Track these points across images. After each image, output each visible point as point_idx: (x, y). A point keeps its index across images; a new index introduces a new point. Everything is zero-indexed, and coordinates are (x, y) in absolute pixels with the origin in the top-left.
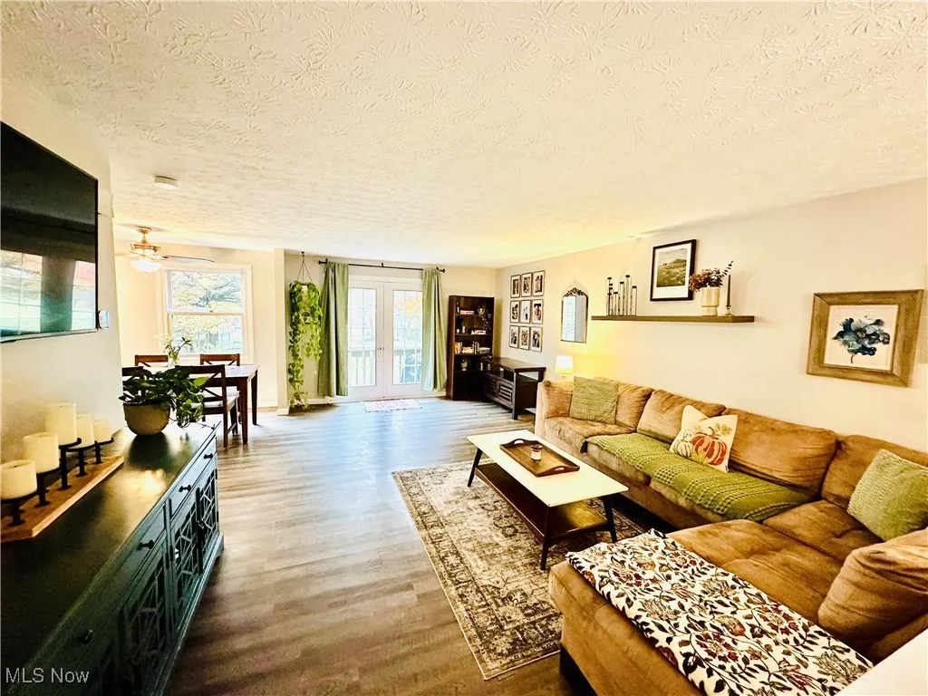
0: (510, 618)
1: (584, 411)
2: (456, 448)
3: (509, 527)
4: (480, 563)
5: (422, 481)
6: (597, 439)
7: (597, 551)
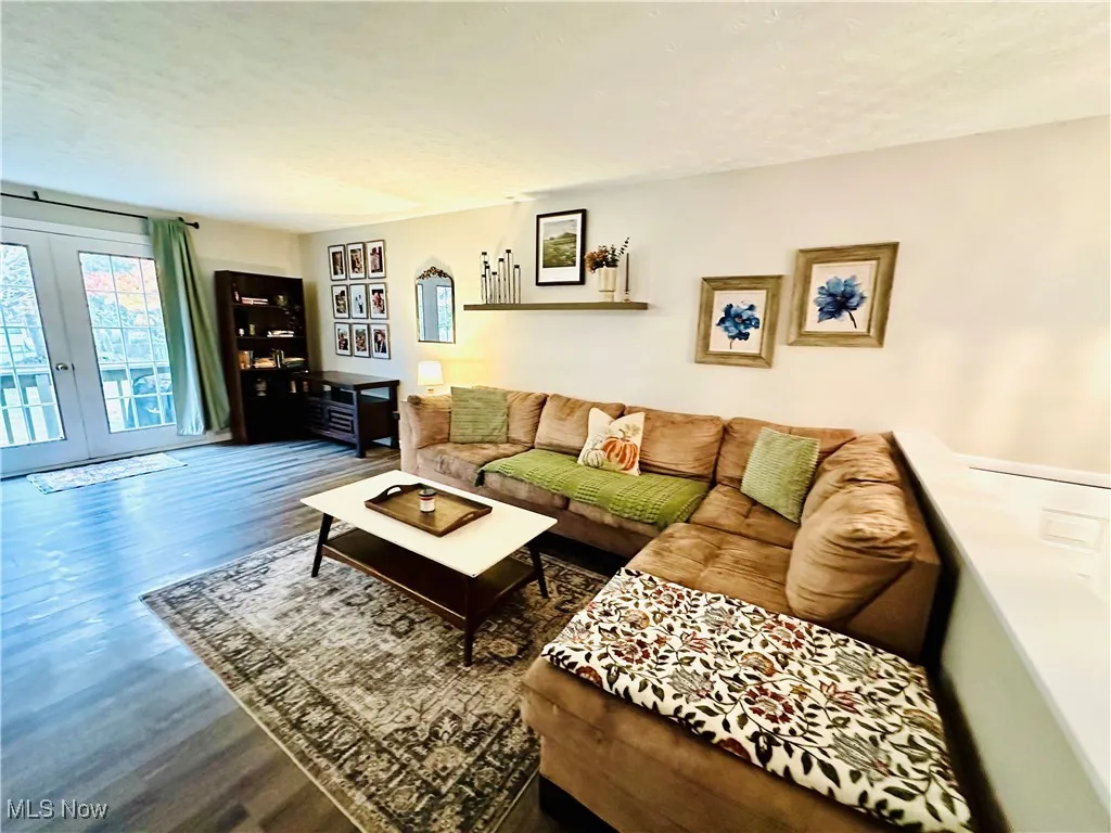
0: (445, 768)
1: (469, 431)
2: (276, 519)
3: (400, 619)
4: (369, 699)
5: (218, 593)
6: (496, 465)
7: (579, 627)
